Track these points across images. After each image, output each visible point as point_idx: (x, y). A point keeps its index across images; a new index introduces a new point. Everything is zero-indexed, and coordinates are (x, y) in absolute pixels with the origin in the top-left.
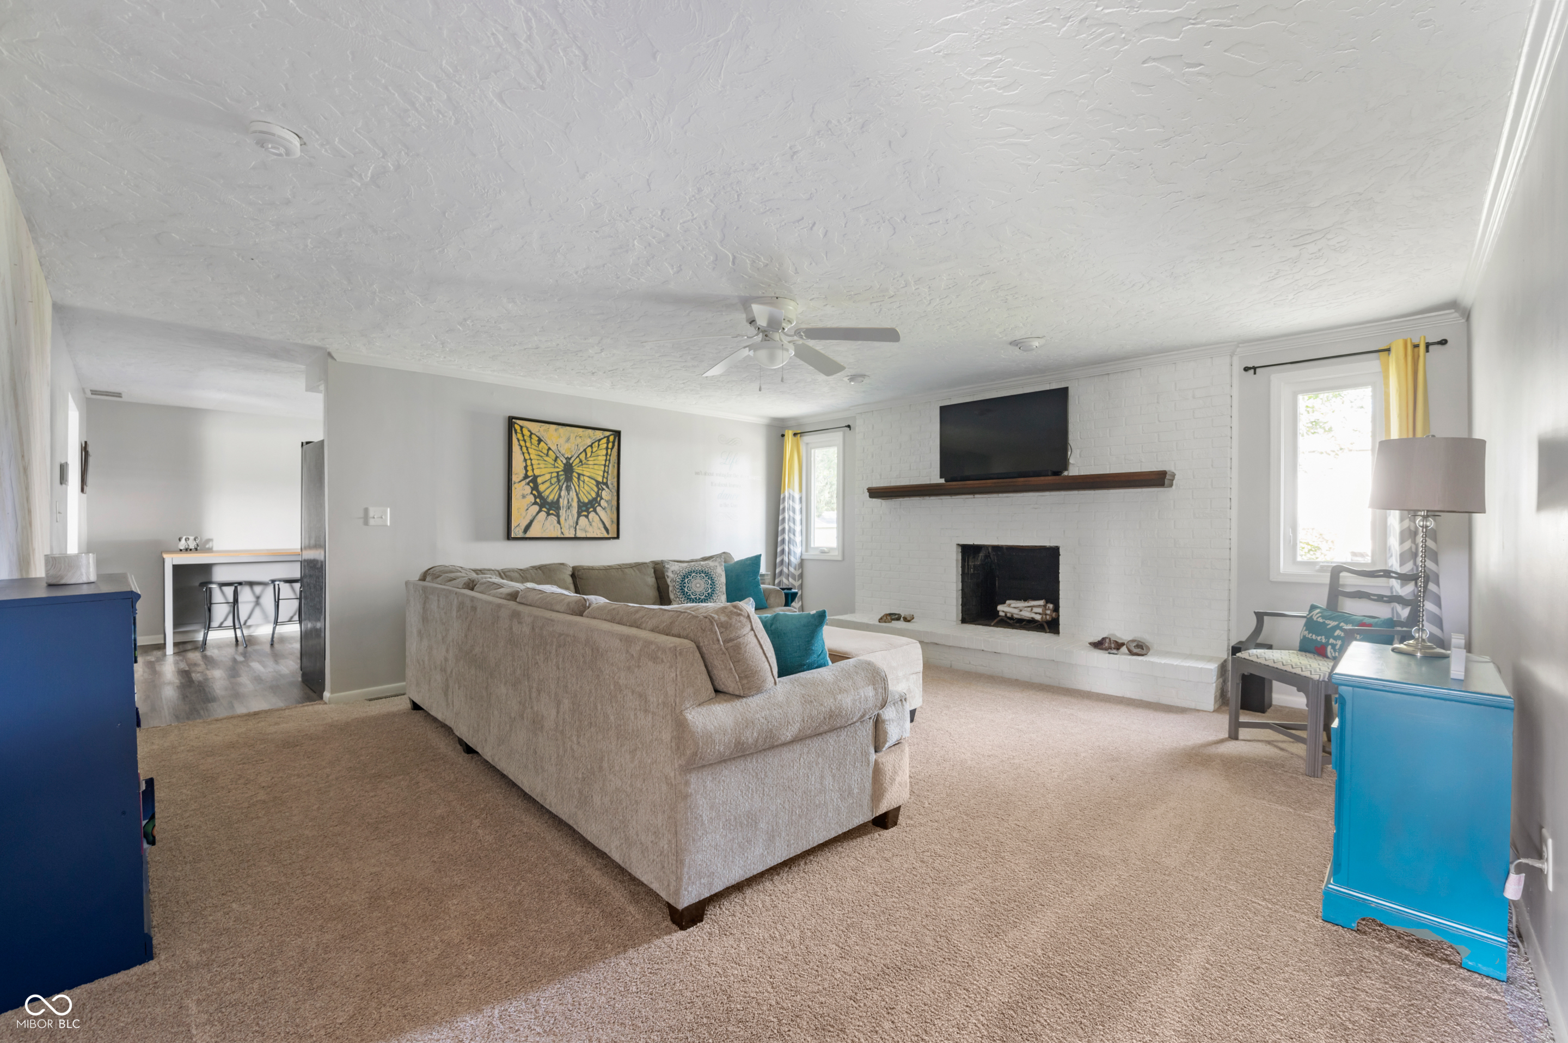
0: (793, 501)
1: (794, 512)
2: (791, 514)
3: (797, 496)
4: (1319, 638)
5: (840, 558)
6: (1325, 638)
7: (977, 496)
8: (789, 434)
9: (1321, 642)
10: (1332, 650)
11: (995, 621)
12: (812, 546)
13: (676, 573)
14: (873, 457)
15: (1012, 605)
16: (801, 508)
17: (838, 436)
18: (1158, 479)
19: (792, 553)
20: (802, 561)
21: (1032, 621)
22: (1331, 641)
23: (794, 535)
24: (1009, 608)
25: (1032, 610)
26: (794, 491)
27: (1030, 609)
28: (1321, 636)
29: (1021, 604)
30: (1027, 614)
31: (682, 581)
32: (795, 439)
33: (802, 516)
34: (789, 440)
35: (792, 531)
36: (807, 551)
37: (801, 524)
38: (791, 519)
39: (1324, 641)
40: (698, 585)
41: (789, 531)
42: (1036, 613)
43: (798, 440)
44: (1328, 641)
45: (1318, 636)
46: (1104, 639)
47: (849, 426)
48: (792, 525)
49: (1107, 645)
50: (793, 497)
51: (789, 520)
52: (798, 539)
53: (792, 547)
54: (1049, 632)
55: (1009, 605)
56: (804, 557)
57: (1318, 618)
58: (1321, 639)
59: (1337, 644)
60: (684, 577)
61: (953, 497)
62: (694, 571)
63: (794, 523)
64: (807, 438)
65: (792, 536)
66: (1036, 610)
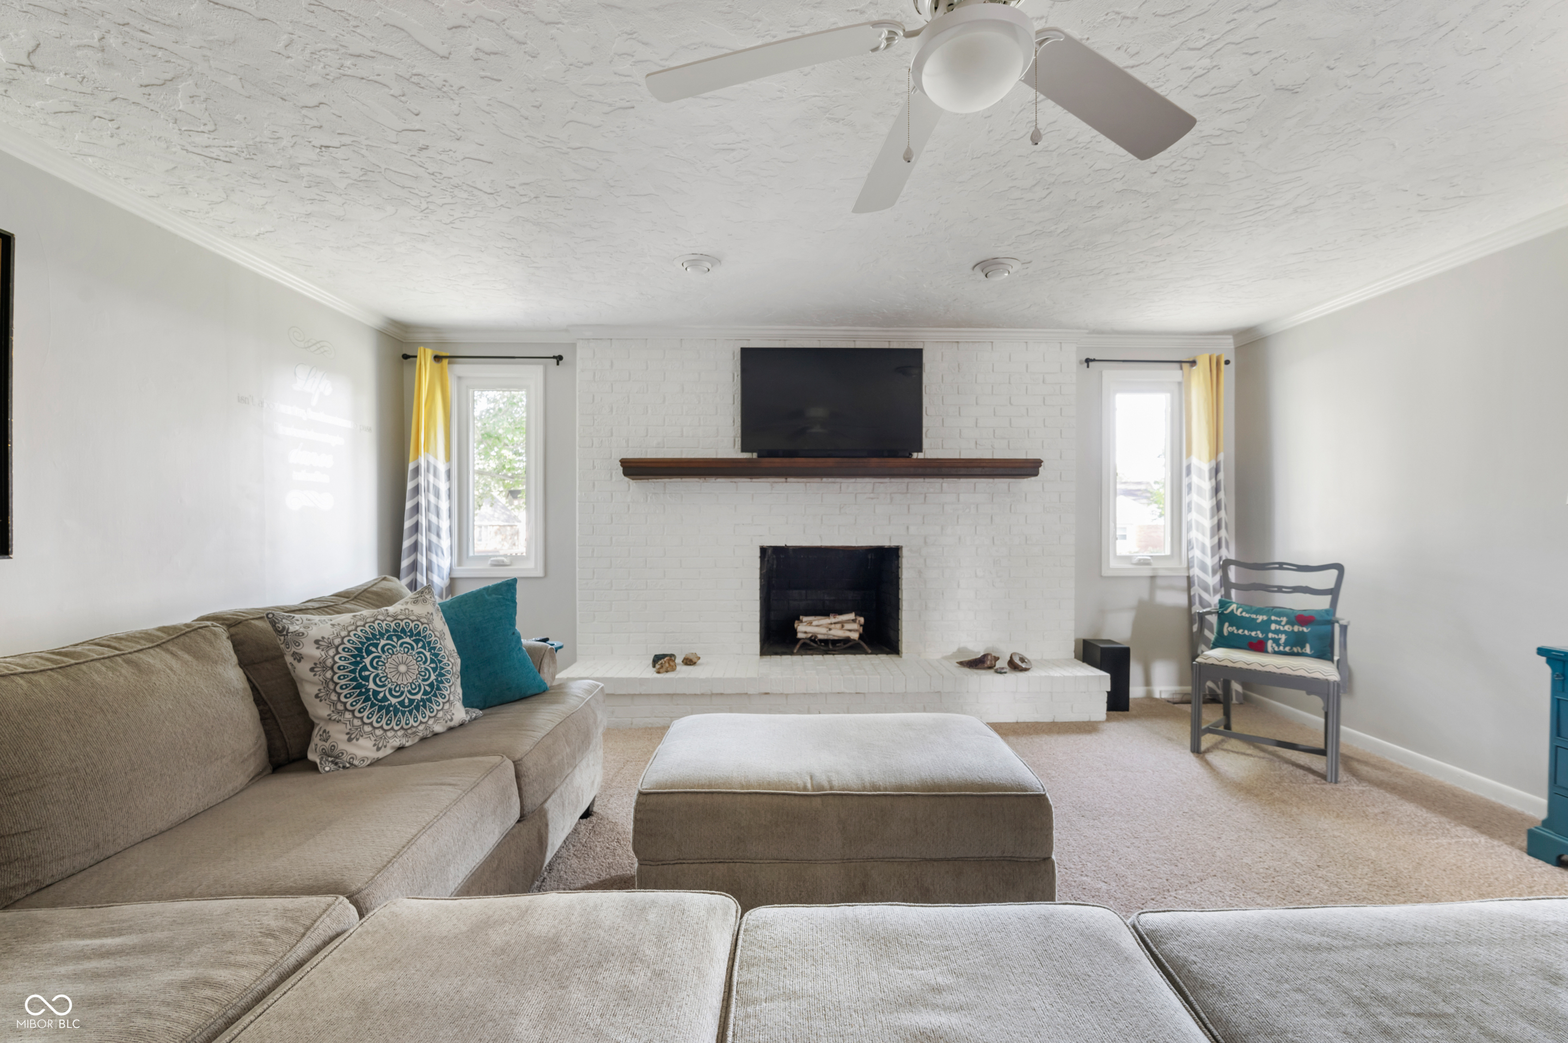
0: (435, 475)
1: (437, 495)
2: (432, 499)
3: (442, 468)
4: (1253, 634)
5: (540, 573)
6: (1262, 633)
7: (790, 480)
8: (425, 358)
9: (1258, 637)
10: (1274, 645)
11: (798, 646)
12: (471, 554)
13: (330, 645)
14: (612, 410)
15: (815, 623)
16: (449, 489)
17: (534, 373)
18: (1029, 468)
19: (435, 569)
20: (452, 580)
21: (847, 640)
22: (1270, 635)
23: (438, 535)
24: (808, 627)
25: (843, 626)
26: (436, 457)
27: (839, 626)
28: (1256, 631)
29: (825, 621)
30: (837, 633)
31: (356, 664)
32: (437, 365)
33: (450, 503)
34: (426, 369)
35: (434, 529)
36: (460, 563)
37: (450, 516)
38: (432, 508)
39: (1260, 636)
40: (403, 668)
41: (429, 529)
42: (850, 631)
43: (442, 368)
44: (1267, 635)
45: (1252, 631)
46: (985, 656)
47: (559, 358)
48: (433, 518)
49: (989, 663)
50: (435, 469)
51: (428, 509)
52: (445, 543)
53: (434, 558)
54: (871, 654)
55: (810, 623)
56: (455, 575)
57: (1241, 613)
58: (1256, 634)
59: (1280, 639)
60: (358, 654)
61: (754, 480)
62: (382, 635)
63: (438, 515)
64: (461, 369)
65: (434, 538)
66: (848, 626)
